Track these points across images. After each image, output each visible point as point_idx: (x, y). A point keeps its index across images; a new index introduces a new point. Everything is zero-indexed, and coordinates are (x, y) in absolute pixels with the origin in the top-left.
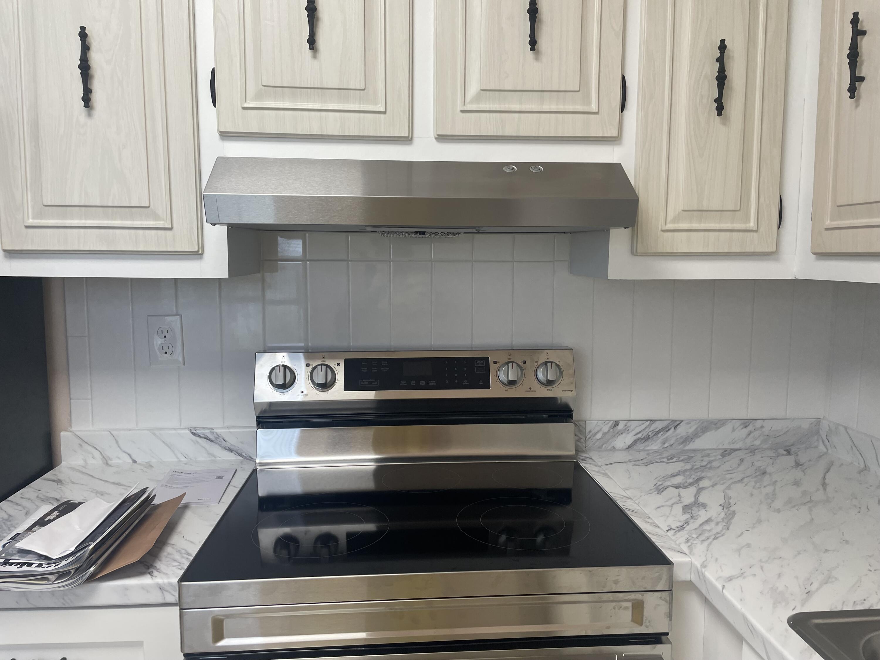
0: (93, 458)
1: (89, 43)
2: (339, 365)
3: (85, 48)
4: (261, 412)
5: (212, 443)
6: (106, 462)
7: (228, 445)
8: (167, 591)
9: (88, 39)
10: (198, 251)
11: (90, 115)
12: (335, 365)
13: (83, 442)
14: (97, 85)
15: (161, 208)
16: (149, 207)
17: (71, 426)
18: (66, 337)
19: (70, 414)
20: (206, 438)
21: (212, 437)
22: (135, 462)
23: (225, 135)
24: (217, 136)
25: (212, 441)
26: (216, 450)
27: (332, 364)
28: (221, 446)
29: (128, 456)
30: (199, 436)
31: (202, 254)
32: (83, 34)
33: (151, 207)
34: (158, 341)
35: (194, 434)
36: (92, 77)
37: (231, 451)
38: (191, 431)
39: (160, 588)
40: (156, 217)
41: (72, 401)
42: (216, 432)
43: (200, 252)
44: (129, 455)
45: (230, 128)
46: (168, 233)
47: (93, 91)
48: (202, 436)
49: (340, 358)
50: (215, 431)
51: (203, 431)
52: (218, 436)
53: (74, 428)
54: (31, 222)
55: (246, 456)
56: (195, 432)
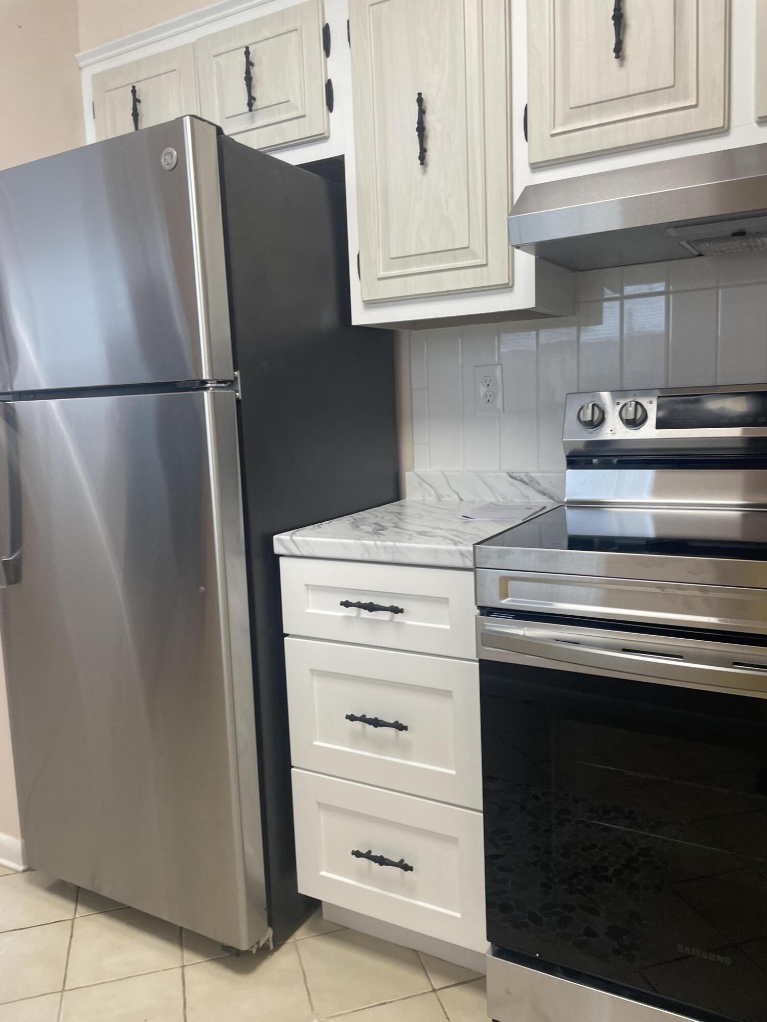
0: (430, 495)
1: (425, 108)
2: (651, 402)
3: (422, 112)
4: (570, 453)
5: (526, 486)
6: (439, 498)
7: (540, 488)
8: (466, 557)
9: (423, 103)
10: (508, 284)
11: (425, 172)
12: (647, 402)
13: (422, 479)
14: (430, 145)
15: (478, 247)
16: (468, 248)
17: (413, 468)
18: (411, 390)
19: (413, 458)
20: (522, 481)
21: (526, 480)
22: (461, 500)
23: (536, 167)
24: (528, 169)
25: (526, 484)
26: (529, 492)
27: (644, 401)
28: (534, 489)
29: (455, 494)
30: (515, 479)
31: (512, 286)
32: (420, 100)
33: (471, 247)
34: (483, 390)
35: (511, 477)
36: (427, 137)
37: (544, 494)
38: (508, 473)
39: (461, 554)
40: (475, 256)
41: (415, 446)
42: (530, 476)
43: (510, 284)
44: (458, 494)
45: (539, 158)
46: (484, 269)
47: (428, 150)
48: (518, 478)
49: (652, 396)
50: (529, 474)
51: (518, 474)
52: (532, 479)
53: (416, 470)
54: (382, 274)
55: (557, 499)
56: (512, 474)
